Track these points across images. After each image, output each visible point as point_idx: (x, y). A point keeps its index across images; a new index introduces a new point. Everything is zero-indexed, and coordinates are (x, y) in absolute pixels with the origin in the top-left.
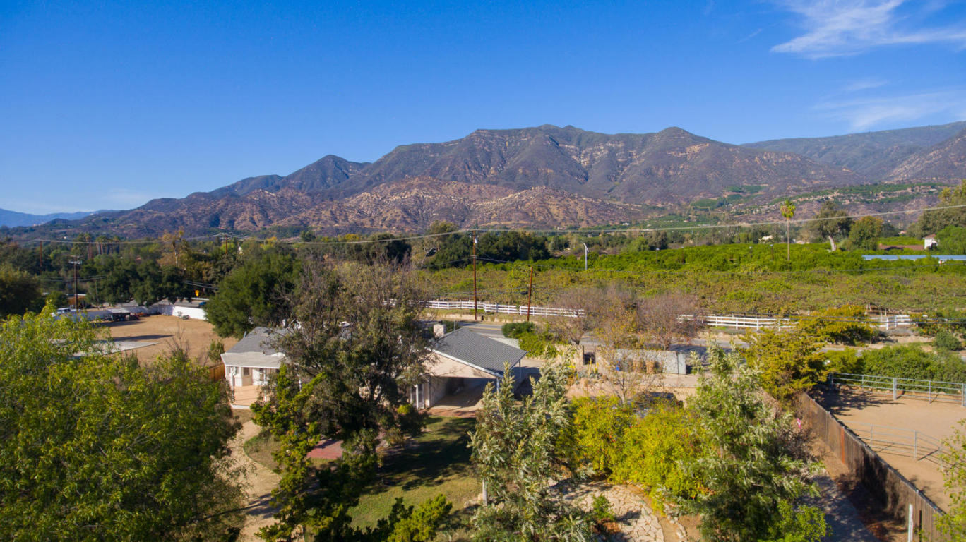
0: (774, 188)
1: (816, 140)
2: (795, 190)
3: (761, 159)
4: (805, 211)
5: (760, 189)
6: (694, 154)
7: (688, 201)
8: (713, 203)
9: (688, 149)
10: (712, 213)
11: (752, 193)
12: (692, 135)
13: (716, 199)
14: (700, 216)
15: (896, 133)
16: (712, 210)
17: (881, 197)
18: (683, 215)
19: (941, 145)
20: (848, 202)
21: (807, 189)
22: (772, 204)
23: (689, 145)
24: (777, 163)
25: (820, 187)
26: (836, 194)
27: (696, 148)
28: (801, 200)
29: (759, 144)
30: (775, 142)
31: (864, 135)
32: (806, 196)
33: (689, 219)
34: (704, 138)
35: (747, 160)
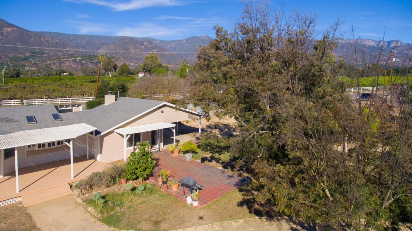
0: (51, 53)
1: (68, 35)
2: (62, 55)
3: (45, 40)
4: (67, 64)
5: (45, 53)
6: (8, 32)
7: (6, 56)
8: (21, 58)
9: (4, 29)
10: (21, 63)
11: (41, 55)
12: (6, 22)
13: (22, 56)
14: (14, 64)
15: (98, 37)
16: (21, 61)
17: (96, 61)
18: (4, 63)
19: (113, 44)
20: (84, 62)
21: (67, 55)
22: (52, 60)
23: (5, 27)
24: (52, 42)
25: (73, 55)
26: (80, 58)
27: (9, 29)
28: (65, 60)
29: (42, 33)
30: (50, 33)
31: (87, 36)
32: (67, 58)
33: (8, 65)
34: (13, 25)
35: (38, 39)
